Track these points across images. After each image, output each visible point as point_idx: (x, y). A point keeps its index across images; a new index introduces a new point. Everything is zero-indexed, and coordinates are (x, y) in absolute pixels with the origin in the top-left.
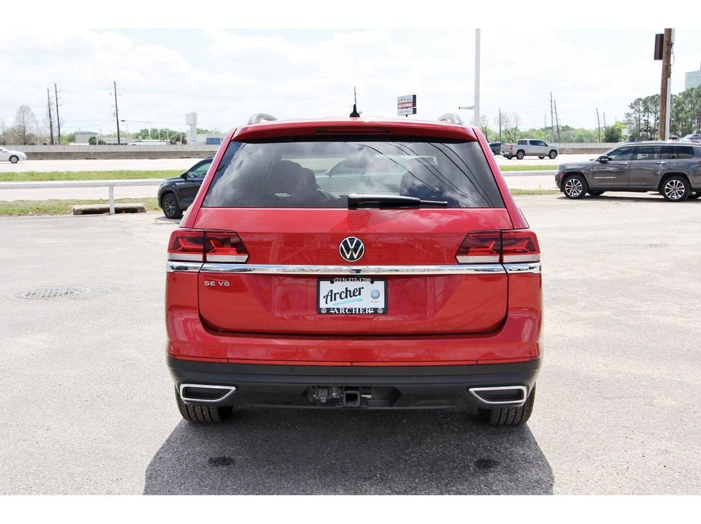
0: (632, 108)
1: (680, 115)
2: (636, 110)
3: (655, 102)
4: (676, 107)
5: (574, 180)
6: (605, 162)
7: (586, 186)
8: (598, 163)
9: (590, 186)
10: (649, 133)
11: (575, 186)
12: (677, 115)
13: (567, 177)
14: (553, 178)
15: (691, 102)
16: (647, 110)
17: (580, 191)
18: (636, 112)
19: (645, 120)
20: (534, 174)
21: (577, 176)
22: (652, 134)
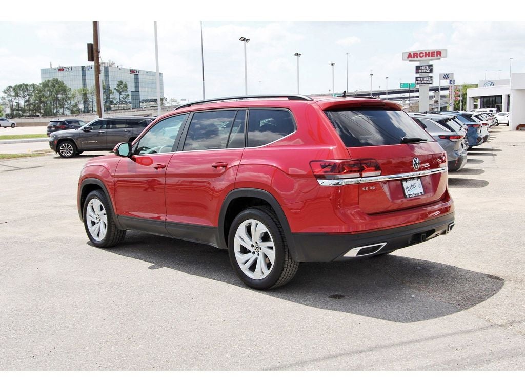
0: (6, 93)
1: (42, 99)
2: (8, 95)
3: (22, 89)
4: (39, 93)
5: (66, 144)
6: (88, 131)
7: (75, 148)
8: (82, 131)
9: (78, 148)
10: (20, 112)
11: (67, 149)
12: (40, 99)
13: (61, 142)
14: (48, 143)
15: (49, 90)
16: (17, 95)
17: (72, 152)
18: (9, 97)
19: (16, 102)
20: (29, 142)
21: (68, 142)
22: (23, 113)
